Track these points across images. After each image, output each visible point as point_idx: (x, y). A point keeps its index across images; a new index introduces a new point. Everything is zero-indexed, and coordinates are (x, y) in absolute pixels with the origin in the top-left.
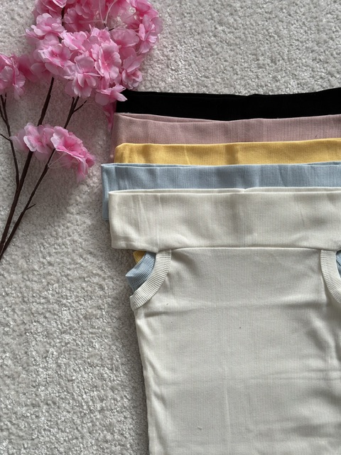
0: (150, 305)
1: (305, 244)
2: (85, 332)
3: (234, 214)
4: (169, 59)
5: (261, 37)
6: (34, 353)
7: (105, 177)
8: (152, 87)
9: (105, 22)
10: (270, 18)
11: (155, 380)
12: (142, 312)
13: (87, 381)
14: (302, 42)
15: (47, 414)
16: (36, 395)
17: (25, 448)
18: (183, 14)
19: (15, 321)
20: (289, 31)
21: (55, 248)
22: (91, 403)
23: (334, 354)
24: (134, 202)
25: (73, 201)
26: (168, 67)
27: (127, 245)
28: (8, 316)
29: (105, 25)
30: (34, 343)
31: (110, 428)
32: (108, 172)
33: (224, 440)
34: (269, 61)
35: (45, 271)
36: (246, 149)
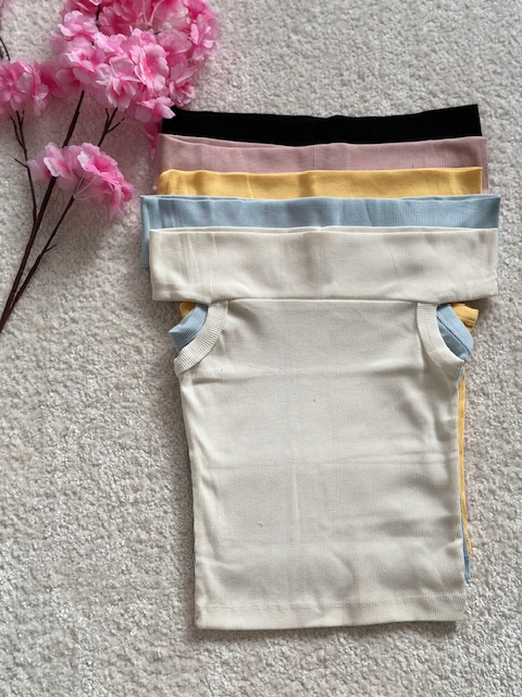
0: (199, 369)
1: (399, 295)
2: (117, 406)
3: (308, 258)
4: (230, 73)
5: (345, 48)
6: (50, 430)
7: (146, 210)
8: (208, 106)
9: (150, 24)
10: (357, 26)
11: (203, 462)
12: (189, 378)
13: (117, 467)
14: (396, 55)
15: (64, 507)
16: (51, 482)
17: (34, 550)
18: (248, 20)
19: (26, 390)
20: (381, 41)
21: (80, 302)
22: (121, 494)
23: (432, 431)
24: (182, 242)
25: (104, 244)
26: (228, 82)
27: (172, 295)
28: (17, 383)
29: (150, 28)
30: (50, 418)
31: (145, 525)
32: (149, 205)
33: (291, 540)
34: (356, 77)
35: (67, 330)
36: (325, 179)
